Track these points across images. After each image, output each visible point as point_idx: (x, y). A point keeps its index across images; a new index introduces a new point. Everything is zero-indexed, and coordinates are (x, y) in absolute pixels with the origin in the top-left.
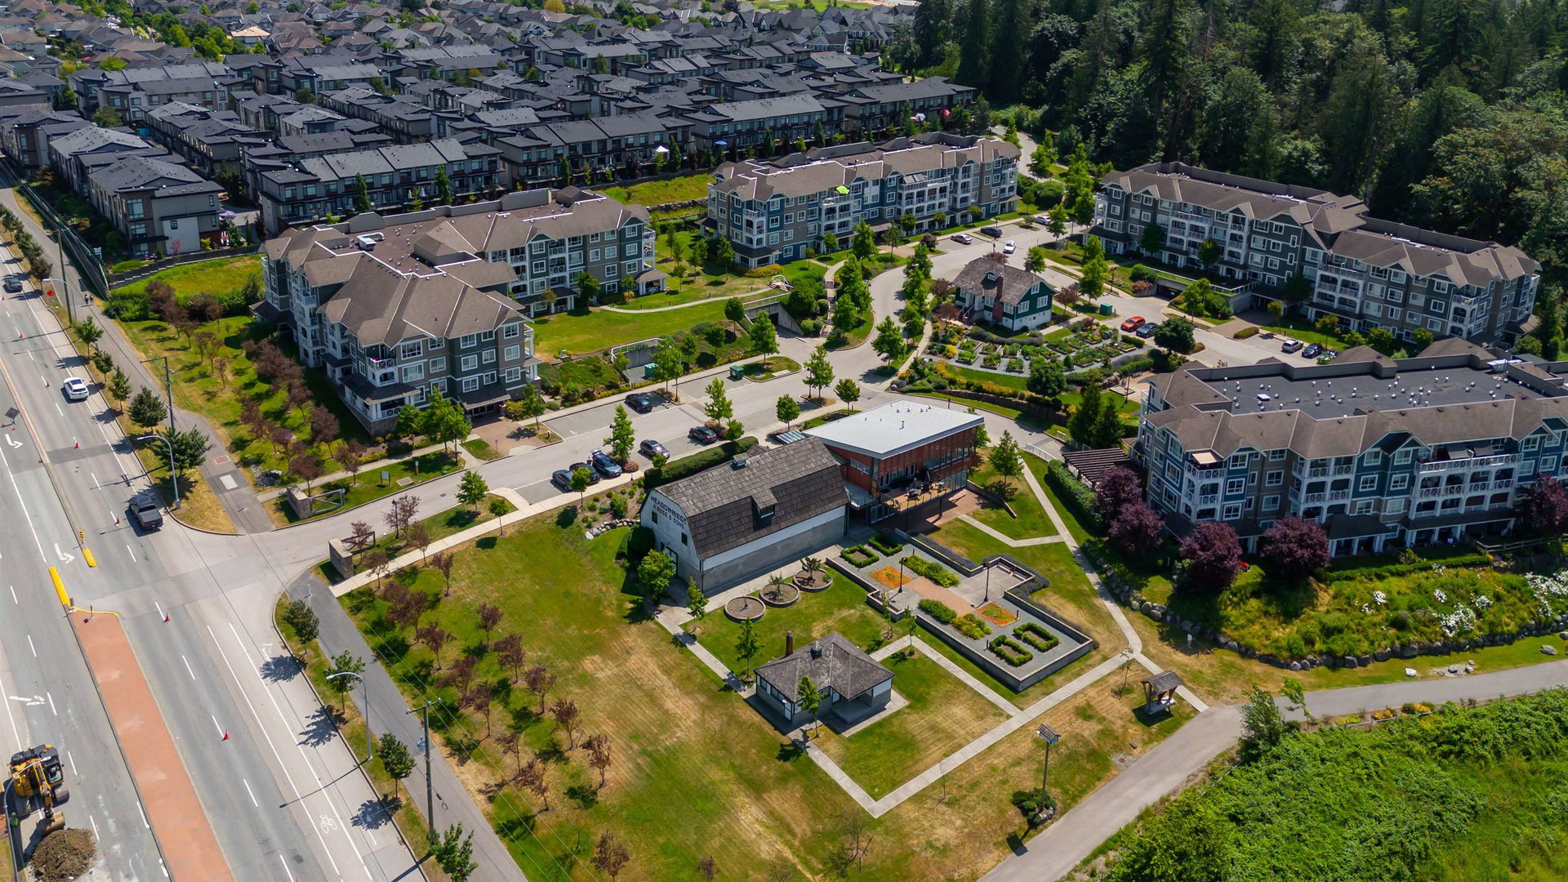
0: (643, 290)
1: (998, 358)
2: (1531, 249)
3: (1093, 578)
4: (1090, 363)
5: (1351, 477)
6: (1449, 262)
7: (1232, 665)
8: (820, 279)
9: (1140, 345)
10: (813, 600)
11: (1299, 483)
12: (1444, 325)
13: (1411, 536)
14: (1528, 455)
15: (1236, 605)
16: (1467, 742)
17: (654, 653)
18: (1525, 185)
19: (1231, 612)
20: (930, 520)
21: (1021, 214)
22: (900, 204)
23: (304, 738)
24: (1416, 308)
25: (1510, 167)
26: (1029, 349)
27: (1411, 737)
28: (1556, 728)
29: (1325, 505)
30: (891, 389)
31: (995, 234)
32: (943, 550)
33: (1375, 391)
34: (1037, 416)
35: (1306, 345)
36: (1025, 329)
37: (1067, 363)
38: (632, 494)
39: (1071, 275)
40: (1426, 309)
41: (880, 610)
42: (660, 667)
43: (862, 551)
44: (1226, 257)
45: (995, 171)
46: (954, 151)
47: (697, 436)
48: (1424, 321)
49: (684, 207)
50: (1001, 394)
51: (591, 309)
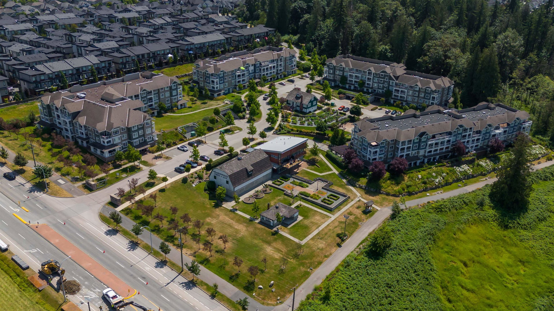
0: (179, 107)
1: (304, 121)
2: (451, 78)
3: (344, 181)
4: (332, 121)
5: (411, 145)
6: (430, 83)
7: (385, 198)
8: (241, 100)
9: (345, 115)
10: (268, 196)
11: (398, 148)
12: (429, 102)
13: (426, 160)
14: (454, 135)
15: (384, 183)
16: (443, 208)
17: (226, 215)
18: (449, 58)
19: (383, 185)
20: (295, 171)
21: (299, 74)
22: (261, 72)
23: (129, 249)
24: (422, 97)
25: (445, 53)
26: (313, 118)
27: (430, 209)
28: (463, 203)
29: (405, 154)
30: (274, 134)
31: (292, 81)
32: (302, 178)
33: (416, 122)
34: (319, 138)
35: (392, 111)
36: (310, 112)
37: (325, 121)
38: (203, 172)
39: (319, 94)
40: (424, 98)
41: (288, 196)
42: (229, 218)
43: (278, 181)
44: (366, 85)
45: (290, 59)
46: (275, 53)
47: (217, 153)
48: (424, 101)
49: (183, 76)
50: (308, 132)
51: (163, 115)
